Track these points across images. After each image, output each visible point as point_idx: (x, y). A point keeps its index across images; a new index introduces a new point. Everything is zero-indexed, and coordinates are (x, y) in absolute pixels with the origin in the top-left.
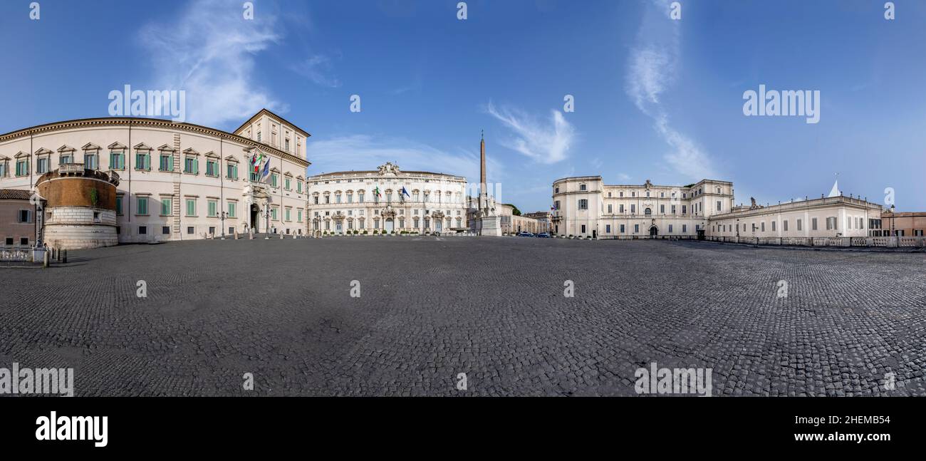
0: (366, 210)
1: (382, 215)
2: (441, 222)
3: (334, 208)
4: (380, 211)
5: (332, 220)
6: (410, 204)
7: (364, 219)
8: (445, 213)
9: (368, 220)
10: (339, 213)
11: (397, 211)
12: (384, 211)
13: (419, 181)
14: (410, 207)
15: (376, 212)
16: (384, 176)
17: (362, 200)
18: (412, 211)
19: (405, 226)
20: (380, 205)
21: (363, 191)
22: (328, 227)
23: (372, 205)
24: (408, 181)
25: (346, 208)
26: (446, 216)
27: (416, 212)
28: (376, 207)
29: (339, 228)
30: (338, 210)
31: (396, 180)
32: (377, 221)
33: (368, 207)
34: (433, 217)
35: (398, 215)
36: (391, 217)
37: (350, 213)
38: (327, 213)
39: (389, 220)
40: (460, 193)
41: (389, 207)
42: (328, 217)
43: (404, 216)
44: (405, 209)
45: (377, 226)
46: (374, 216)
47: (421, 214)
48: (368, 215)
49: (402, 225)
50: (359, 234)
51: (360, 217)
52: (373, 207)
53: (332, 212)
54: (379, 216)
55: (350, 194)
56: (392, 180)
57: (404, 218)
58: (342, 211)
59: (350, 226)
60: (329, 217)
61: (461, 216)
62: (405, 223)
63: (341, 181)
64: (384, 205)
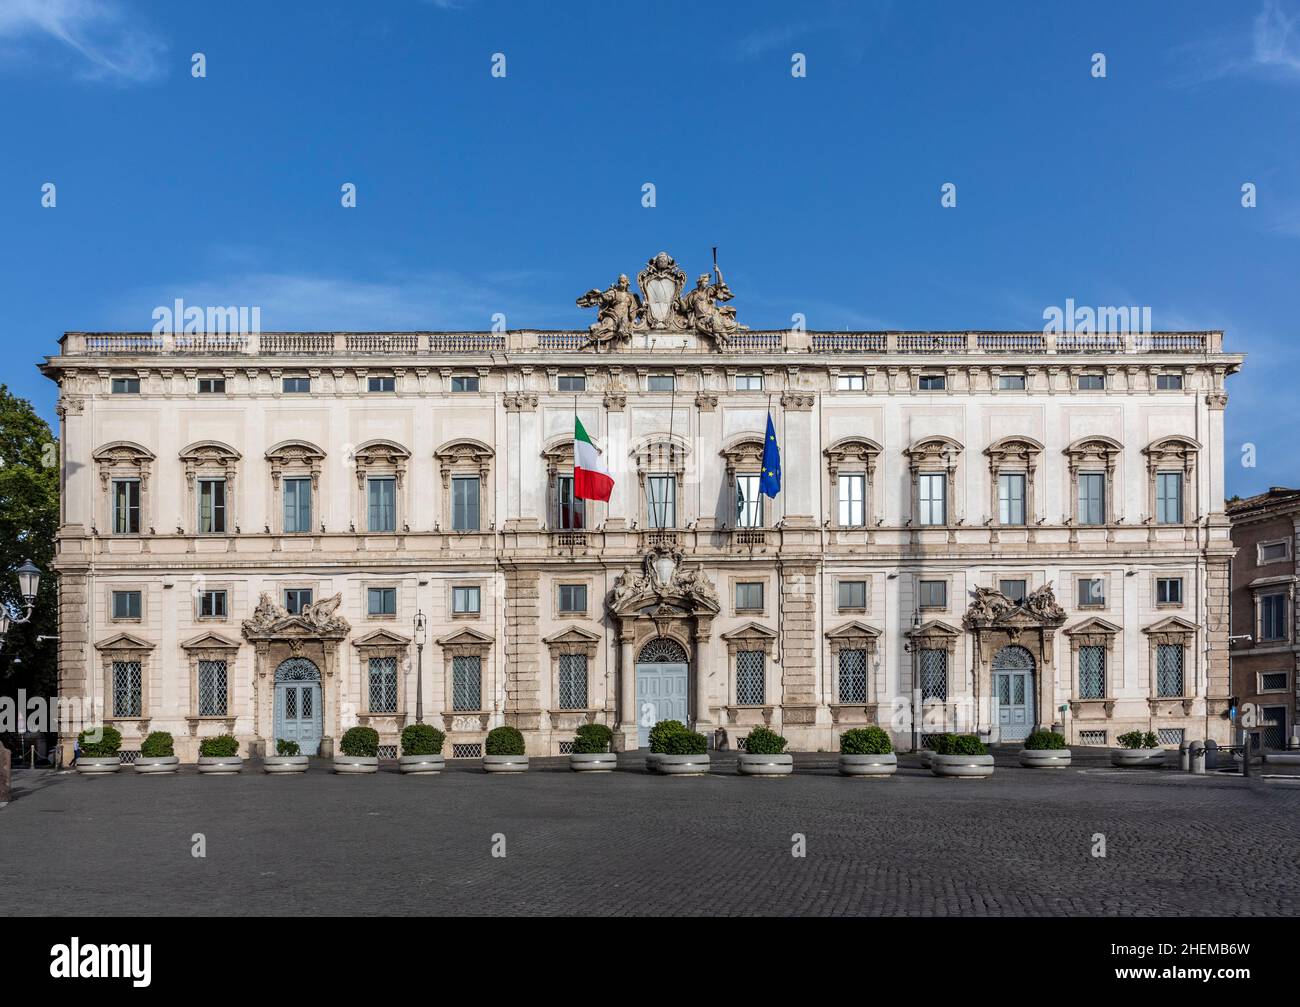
0: (496, 586)
1: (614, 620)
2: (1034, 660)
3: (262, 567)
4: (597, 589)
5: (247, 653)
6: (810, 545)
7: (482, 644)
8: (1066, 598)
9: (513, 655)
10: (297, 599)
11: (721, 587)
12: (626, 592)
13: (879, 380)
14: (809, 565)
15: (571, 600)
16: (626, 353)
17: (467, 517)
18: (825, 590)
19: (774, 695)
20: (594, 548)
21: (480, 453)
22: (214, 697)
23: (537, 548)
24: (799, 384)
25: (347, 568)
26: (1075, 618)
27: (854, 596)
28: (572, 566)
29: (300, 704)
30: (297, 581)
31: (713, 383)
32: (572, 654)
33: (510, 568)
34: (973, 626)
35: (727, 622)
36: (676, 630)
37: (384, 602)
38: (213, 604)
39: (659, 650)
40: (1184, 448)
41: (666, 568)
42: (213, 626)
43: (769, 621)
44: (772, 579)
45: (574, 692)
46: (550, 624)
47: (886, 611)
48: (515, 620)
49: (751, 690)
50: (447, 752)
51: (451, 629)
52: (546, 567)
53: (248, 595)
54: (592, 623)
55: (380, 469)
56: (685, 383)
57: (765, 637)
58: (324, 589)
59: (383, 693)
60: (229, 629)
61: (1186, 614)
62: (773, 673)
63: (319, 384)
64: (625, 547)
